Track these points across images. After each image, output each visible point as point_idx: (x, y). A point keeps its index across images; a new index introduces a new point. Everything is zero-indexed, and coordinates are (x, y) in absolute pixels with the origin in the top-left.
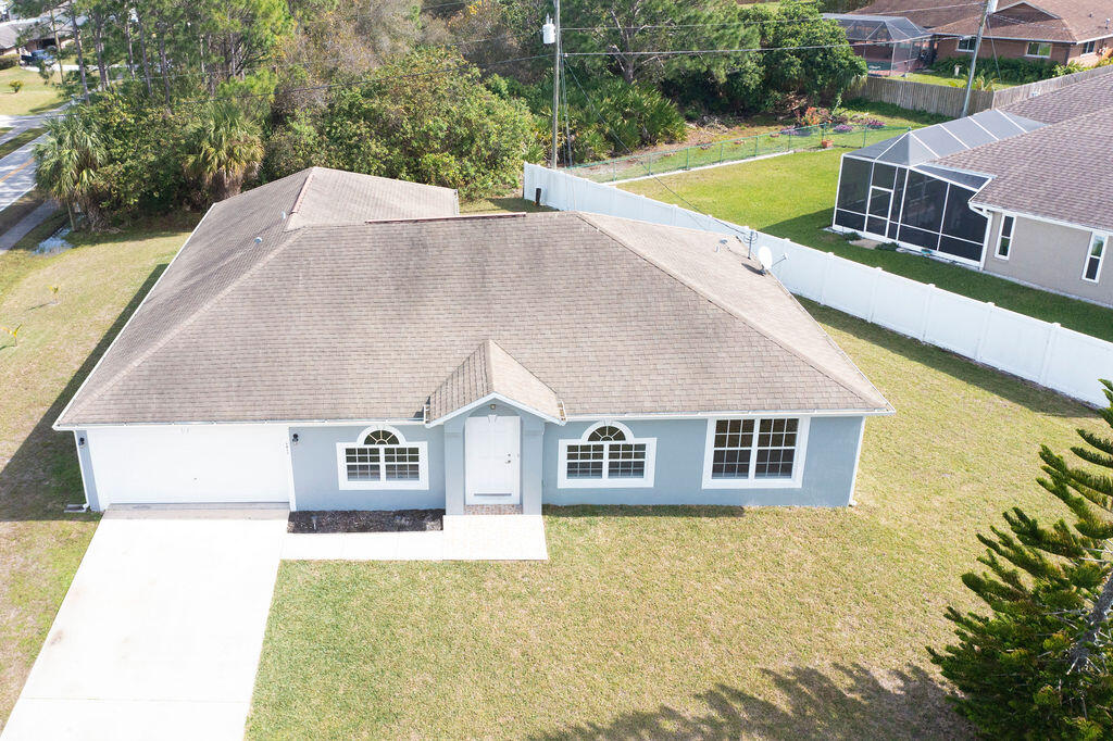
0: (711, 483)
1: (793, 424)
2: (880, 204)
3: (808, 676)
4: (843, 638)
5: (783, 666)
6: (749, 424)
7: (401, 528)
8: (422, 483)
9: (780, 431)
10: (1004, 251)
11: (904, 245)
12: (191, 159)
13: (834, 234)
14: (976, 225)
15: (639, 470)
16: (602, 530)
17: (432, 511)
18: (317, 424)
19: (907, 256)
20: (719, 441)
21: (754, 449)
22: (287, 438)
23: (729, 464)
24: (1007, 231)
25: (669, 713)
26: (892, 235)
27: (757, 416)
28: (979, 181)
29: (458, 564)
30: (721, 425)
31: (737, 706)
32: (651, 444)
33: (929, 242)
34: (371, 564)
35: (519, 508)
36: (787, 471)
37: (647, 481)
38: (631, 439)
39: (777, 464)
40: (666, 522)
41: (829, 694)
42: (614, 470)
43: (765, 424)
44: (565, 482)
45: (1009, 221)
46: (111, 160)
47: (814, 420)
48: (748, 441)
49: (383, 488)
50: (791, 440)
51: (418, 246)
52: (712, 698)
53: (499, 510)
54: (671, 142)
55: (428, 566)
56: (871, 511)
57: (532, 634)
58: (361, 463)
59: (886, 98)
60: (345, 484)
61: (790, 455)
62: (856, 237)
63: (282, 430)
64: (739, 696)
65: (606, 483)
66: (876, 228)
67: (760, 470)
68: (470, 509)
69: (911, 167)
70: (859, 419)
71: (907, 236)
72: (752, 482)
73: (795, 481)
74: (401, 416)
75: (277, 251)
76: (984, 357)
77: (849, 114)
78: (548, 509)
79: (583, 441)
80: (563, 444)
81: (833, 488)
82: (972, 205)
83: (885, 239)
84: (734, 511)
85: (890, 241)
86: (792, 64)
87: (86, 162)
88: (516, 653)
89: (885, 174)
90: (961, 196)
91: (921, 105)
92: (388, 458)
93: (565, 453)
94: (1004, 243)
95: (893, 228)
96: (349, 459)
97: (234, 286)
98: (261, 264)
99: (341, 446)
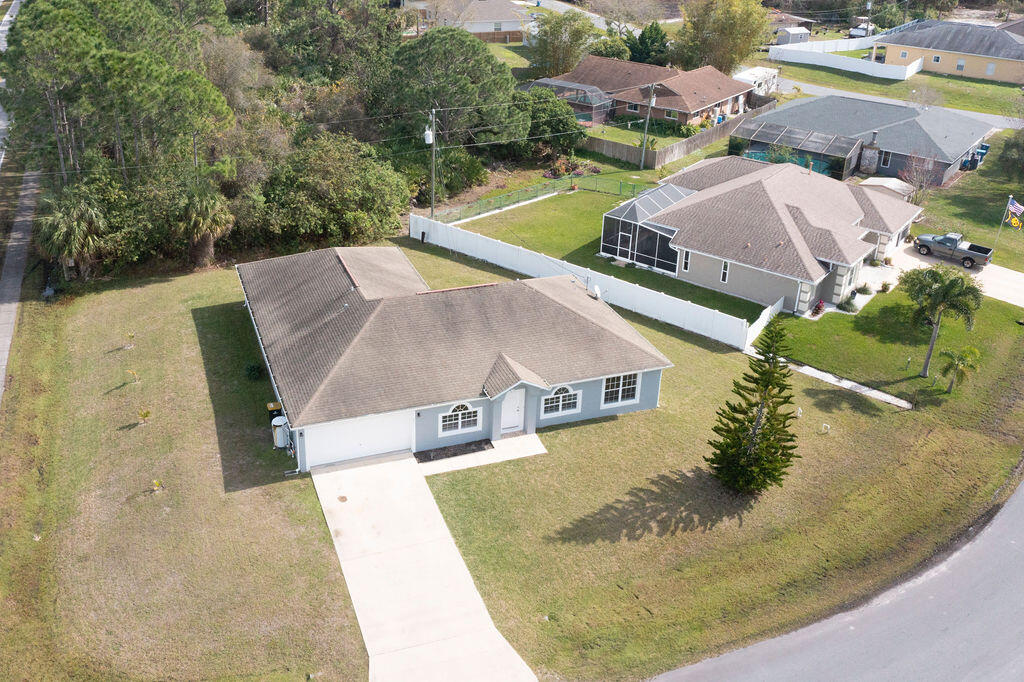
0: (604, 406)
1: (635, 376)
2: (625, 241)
3: (663, 477)
4: (670, 461)
5: (653, 475)
6: (619, 378)
7: (474, 451)
8: (479, 427)
9: (630, 380)
10: (686, 268)
11: (639, 264)
12: (181, 225)
13: (602, 258)
14: (673, 255)
15: (574, 405)
16: (564, 435)
17: (484, 440)
18: (433, 406)
19: (641, 270)
20: (607, 388)
21: (621, 389)
22: (414, 415)
23: (611, 397)
24: (687, 258)
25: (618, 501)
26: (632, 258)
27: (622, 375)
28: (673, 232)
29: (510, 462)
30: (608, 380)
31: (641, 494)
32: (580, 393)
33: (651, 263)
34: (469, 470)
35: (524, 432)
36: (633, 396)
37: (577, 410)
38: (572, 392)
39: (629, 394)
40: (589, 427)
41: (671, 482)
42: (565, 407)
43: (625, 377)
44: (544, 416)
45: (687, 253)
46: (110, 227)
47: (643, 374)
48: (618, 386)
49: (461, 432)
50: (635, 383)
51: (448, 305)
52: (630, 493)
53: (515, 434)
55: (496, 465)
56: (665, 408)
57: (555, 484)
58: (450, 423)
59: (597, 149)
60: (442, 434)
61: (634, 389)
62: (614, 260)
63: (412, 412)
64: (641, 490)
65: (561, 414)
66: (624, 254)
67: (623, 398)
68: (504, 436)
69: (639, 224)
70: (660, 371)
71: (639, 259)
72: (620, 403)
73: (636, 400)
74: (473, 396)
75: (373, 315)
76: (688, 327)
77: (580, 161)
78: (539, 430)
79: (552, 396)
80: (543, 398)
81: (650, 400)
82: (671, 246)
83: (628, 261)
84: (613, 418)
85: (631, 262)
87: (90, 230)
88: (553, 493)
89: (626, 226)
90: (665, 241)
91: (617, 156)
92: (463, 418)
93: (543, 402)
94: (686, 264)
95: (632, 255)
96: (444, 421)
97: (358, 337)
98: (367, 324)
99: (440, 416)
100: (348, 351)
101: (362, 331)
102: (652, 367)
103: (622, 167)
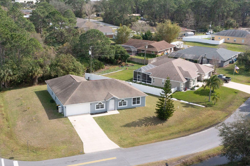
0: (133, 105)
1: (139, 98)
2: (139, 77)
3: (146, 117)
4: (148, 115)
5: (144, 117)
6: (136, 98)
7: (103, 113)
8: (104, 108)
9: (138, 99)
10: (154, 82)
12: (31, 74)
13: (133, 81)
14: (151, 79)
15: (126, 104)
16: (124, 111)
17: (105, 111)
18: (94, 102)
19: (143, 84)
20: (133, 100)
21: (136, 101)
22: (90, 104)
23: (134, 103)
24: (154, 80)
26: (141, 81)
28: (150, 74)
30: (133, 99)
32: (127, 101)
33: (145, 82)
34: (102, 116)
35: (115, 110)
36: (139, 103)
37: (127, 106)
38: (125, 101)
39: (138, 102)
40: (129, 109)
43: (137, 98)
44: (119, 107)
45: (154, 78)
46: (14, 75)
47: (141, 97)
48: (136, 100)
49: (100, 110)
51: (97, 83)
53: (112, 110)
54: (102, 69)
56: (147, 107)
58: (98, 107)
59: (133, 61)
60: (96, 110)
62: (136, 82)
64: (141, 119)
65: (123, 106)
66: (139, 80)
67: (137, 103)
68: (110, 111)
69: (142, 72)
70: (145, 96)
71: (143, 81)
72: (136, 105)
73: (140, 104)
77: (128, 63)
78: (117, 110)
79: (121, 102)
81: (143, 105)
82: (150, 77)
84: (135, 108)
85: (141, 82)
86: (119, 55)
87: (10, 75)
89: (139, 73)
90: (148, 76)
92: (101, 106)
93: (119, 103)
94: (154, 81)
95: (141, 80)
96: (96, 106)
97: (77, 89)
98: (79, 86)
99: (96, 105)
100: (75, 91)
101: (78, 88)
102: (143, 96)
103: (139, 65)
